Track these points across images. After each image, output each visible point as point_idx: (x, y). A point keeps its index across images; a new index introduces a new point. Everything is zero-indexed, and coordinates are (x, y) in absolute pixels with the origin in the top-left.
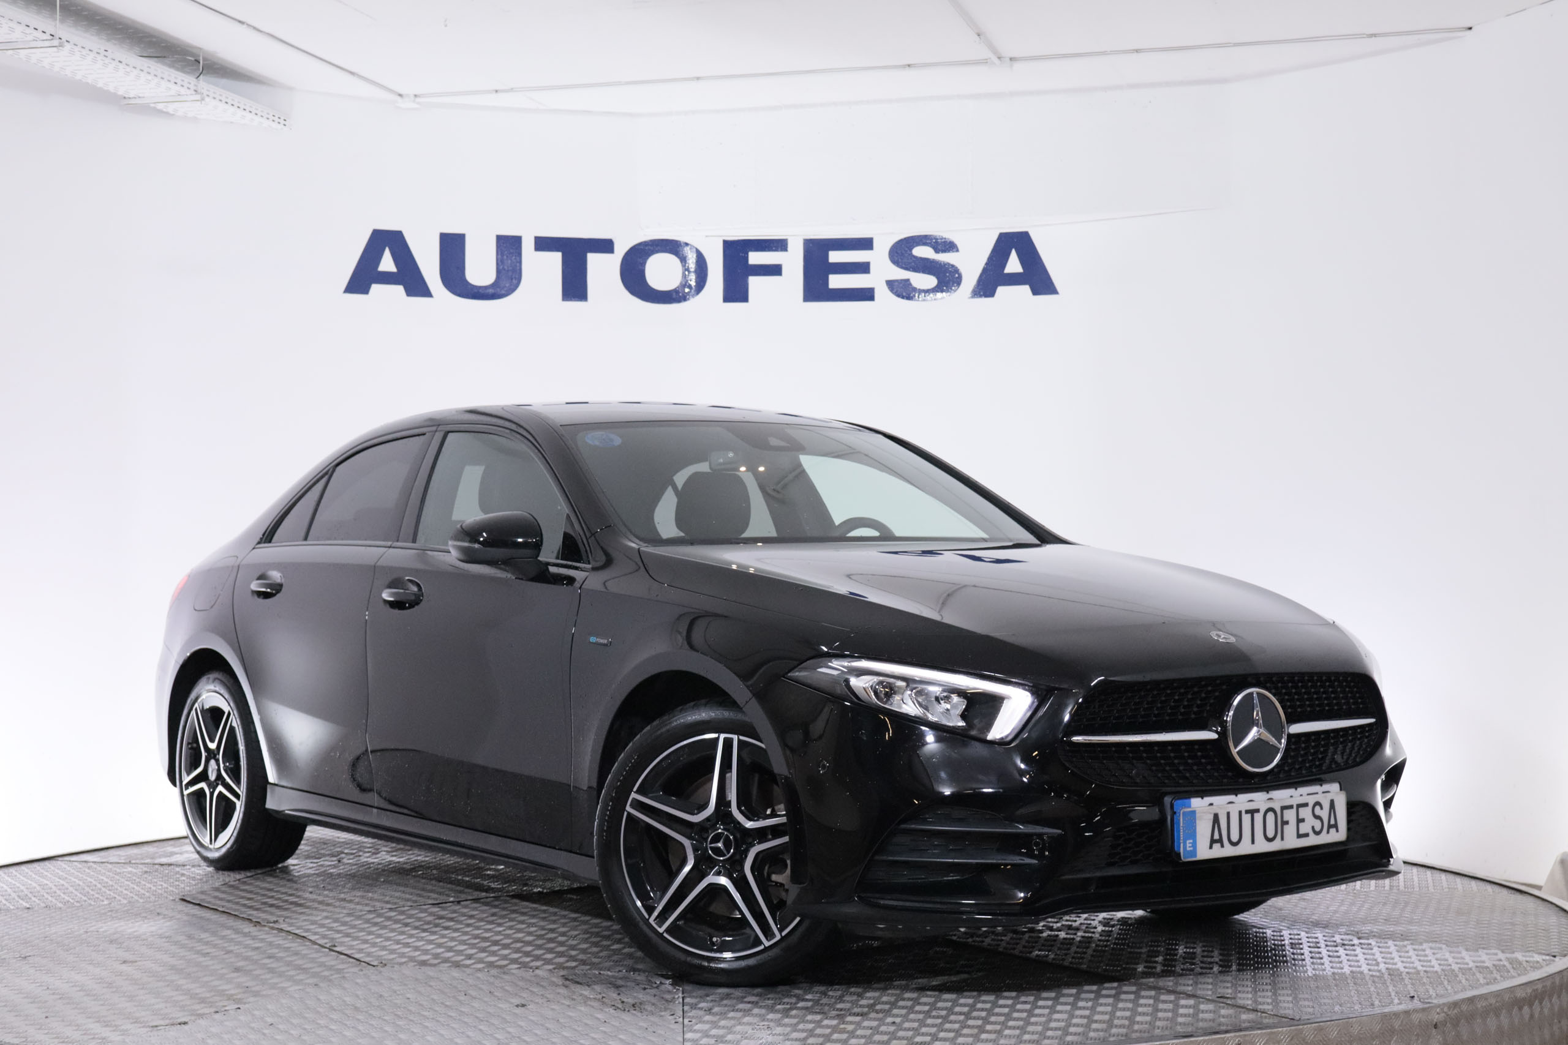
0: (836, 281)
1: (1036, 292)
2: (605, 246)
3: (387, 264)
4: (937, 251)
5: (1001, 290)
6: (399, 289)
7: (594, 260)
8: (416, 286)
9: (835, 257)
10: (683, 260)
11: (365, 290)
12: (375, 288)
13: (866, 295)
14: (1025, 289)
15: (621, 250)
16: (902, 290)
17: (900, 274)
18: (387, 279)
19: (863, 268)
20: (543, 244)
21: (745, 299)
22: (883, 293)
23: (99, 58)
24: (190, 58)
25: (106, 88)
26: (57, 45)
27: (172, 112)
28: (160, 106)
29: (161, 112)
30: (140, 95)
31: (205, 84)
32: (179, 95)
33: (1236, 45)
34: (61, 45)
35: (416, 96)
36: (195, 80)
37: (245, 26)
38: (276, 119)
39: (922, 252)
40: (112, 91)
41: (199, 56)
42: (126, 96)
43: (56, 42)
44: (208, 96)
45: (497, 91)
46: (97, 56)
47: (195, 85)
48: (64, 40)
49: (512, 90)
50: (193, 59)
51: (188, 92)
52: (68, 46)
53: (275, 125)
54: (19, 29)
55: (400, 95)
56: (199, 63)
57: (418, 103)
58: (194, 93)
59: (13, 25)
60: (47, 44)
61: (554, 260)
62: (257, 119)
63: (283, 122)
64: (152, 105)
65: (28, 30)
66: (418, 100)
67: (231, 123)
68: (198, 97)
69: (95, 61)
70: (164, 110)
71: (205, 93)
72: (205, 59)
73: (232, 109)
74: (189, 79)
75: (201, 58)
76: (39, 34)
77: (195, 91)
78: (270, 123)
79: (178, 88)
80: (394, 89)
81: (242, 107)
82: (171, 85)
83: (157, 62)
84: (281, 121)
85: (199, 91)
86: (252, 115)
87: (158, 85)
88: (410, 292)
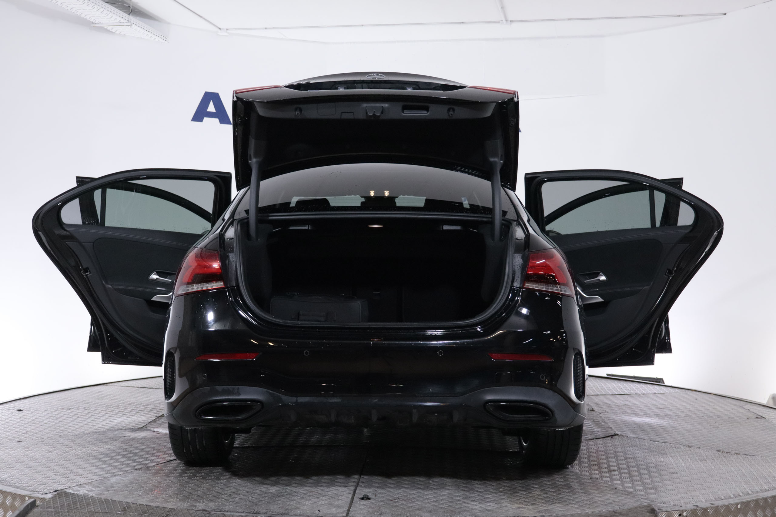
3: (211, 108)
6: (217, 120)
8: (223, 119)
11: (201, 120)
12: (206, 119)
18: (211, 115)
23: (87, 1)
24: (126, 5)
25: (85, 18)
27: (114, 32)
28: (109, 28)
29: (109, 31)
30: (101, 22)
31: (132, 18)
32: (120, 22)
33: (616, 18)
35: (227, 29)
36: (128, 15)
38: (162, 37)
40: (88, 19)
41: (130, 5)
42: (94, 22)
44: (133, 23)
45: (266, 28)
47: (128, 18)
49: (273, 28)
50: (127, 5)
51: (125, 21)
53: (161, 40)
55: (220, 29)
56: (130, 7)
57: (228, 33)
58: (127, 22)
62: (154, 37)
63: (165, 39)
64: (105, 27)
66: (228, 31)
67: (141, 38)
68: (129, 24)
69: (84, 3)
70: (111, 30)
71: (132, 22)
72: (132, 7)
73: (144, 31)
74: (125, 15)
75: (131, 6)
77: (128, 21)
78: (159, 39)
79: (121, 19)
80: (218, 25)
81: (148, 30)
82: (117, 17)
83: (110, 5)
84: (164, 38)
85: (130, 21)
86: (152, 35)
87: (111, 17)
88: (222, 122)
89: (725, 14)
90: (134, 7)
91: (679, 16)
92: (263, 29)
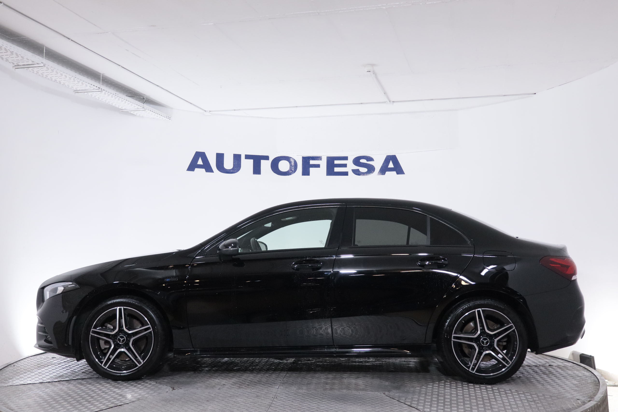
0: (337, 170)
1: (398, 174)
2: (267, 158)
3: (200, 162)
4: (367, 161)
5: (387, 173)
6: (204, 170)
7: (263, 162)
8: (208, 169)
9: (336, 162)
10: (290, 162)
11: (193, 170)
12: (196, 169)
13: (346, 174)
14: (395, 173)
15: (271, 159)
16: (357, 172)
17: (356, 168)
18: (200, 167)
19: (345, 166)
20: (248, 157)
21: (308, 174)
22: (351, 173)
23: (114, 96)
25: (115, 106)
26: (100, 91)
27: (135, 114)
28: (132, 112)
29: (132, 114)
30: (126, 109)
31: (146, 106)
32: (138, 109)
34: (102, 91)
35: (210, 111)
36: (143, 104)
37: (159, 87)
38: (167, 117)
39: (363, 161)
40: (117, 107)
41: (144, 97)
42: (121, 109)
43: (100, 90)
45: (235, 110)
46: (113, 95)
48: (103, 89)
49: (239, 110)
50: (142, 98)
51: (141, 108)
52: (104, 92)
53: (167, 119)
54: (89, 85)
55: (205, 111)
56: (144, 99)
57: (211, 114)
59: (87, 84)
60: (97, 90)
61: (251, 161)
62: (162, 117)
64: (130, 112)
65: (91, 86)
66: (211, 112)
67: (154, 118)
68: (144, 109)
69: (112, 97)
70: (133, 114)
71: (146, 108)
73: (154, 114)
74: (141, 104)
76: (95, 87)
77: (143, 107)
78: (165, 118)
79: (138, 106)
80: (204, 109)
81: (157, 113)
82: (135, 105)
83: (131, 98)
84: (169, 118)
85: (144, 107)
86: (160, 116)
87: (132, 105)
88: (207, 171)
89: (535, 94)
90: (147, 98)
91: (504, 96)
92: (233, 110)
